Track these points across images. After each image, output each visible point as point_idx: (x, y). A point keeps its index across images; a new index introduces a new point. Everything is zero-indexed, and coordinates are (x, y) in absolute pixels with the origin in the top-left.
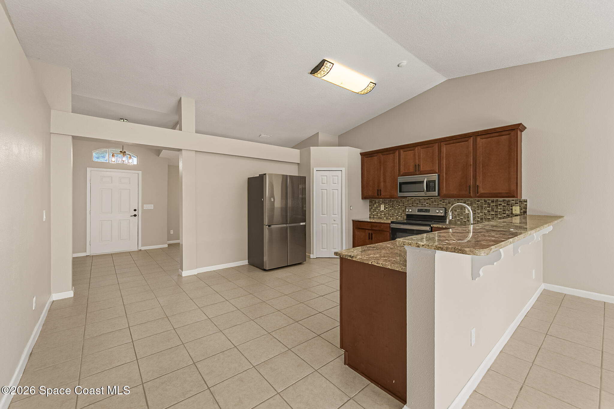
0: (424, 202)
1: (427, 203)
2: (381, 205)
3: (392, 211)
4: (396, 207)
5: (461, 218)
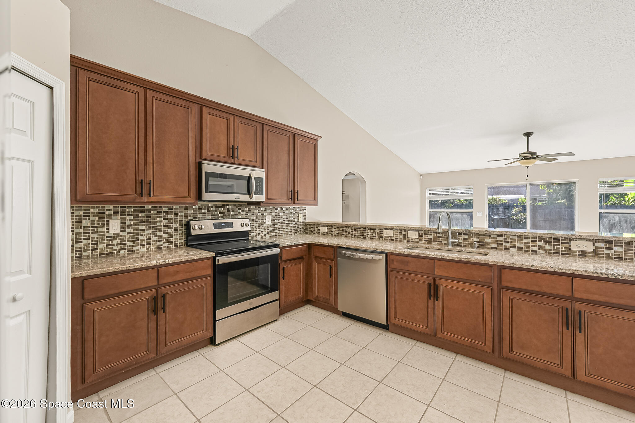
2: (111, 221)
3: (147, 232)
4: (158, 224)
5: (261, 232)
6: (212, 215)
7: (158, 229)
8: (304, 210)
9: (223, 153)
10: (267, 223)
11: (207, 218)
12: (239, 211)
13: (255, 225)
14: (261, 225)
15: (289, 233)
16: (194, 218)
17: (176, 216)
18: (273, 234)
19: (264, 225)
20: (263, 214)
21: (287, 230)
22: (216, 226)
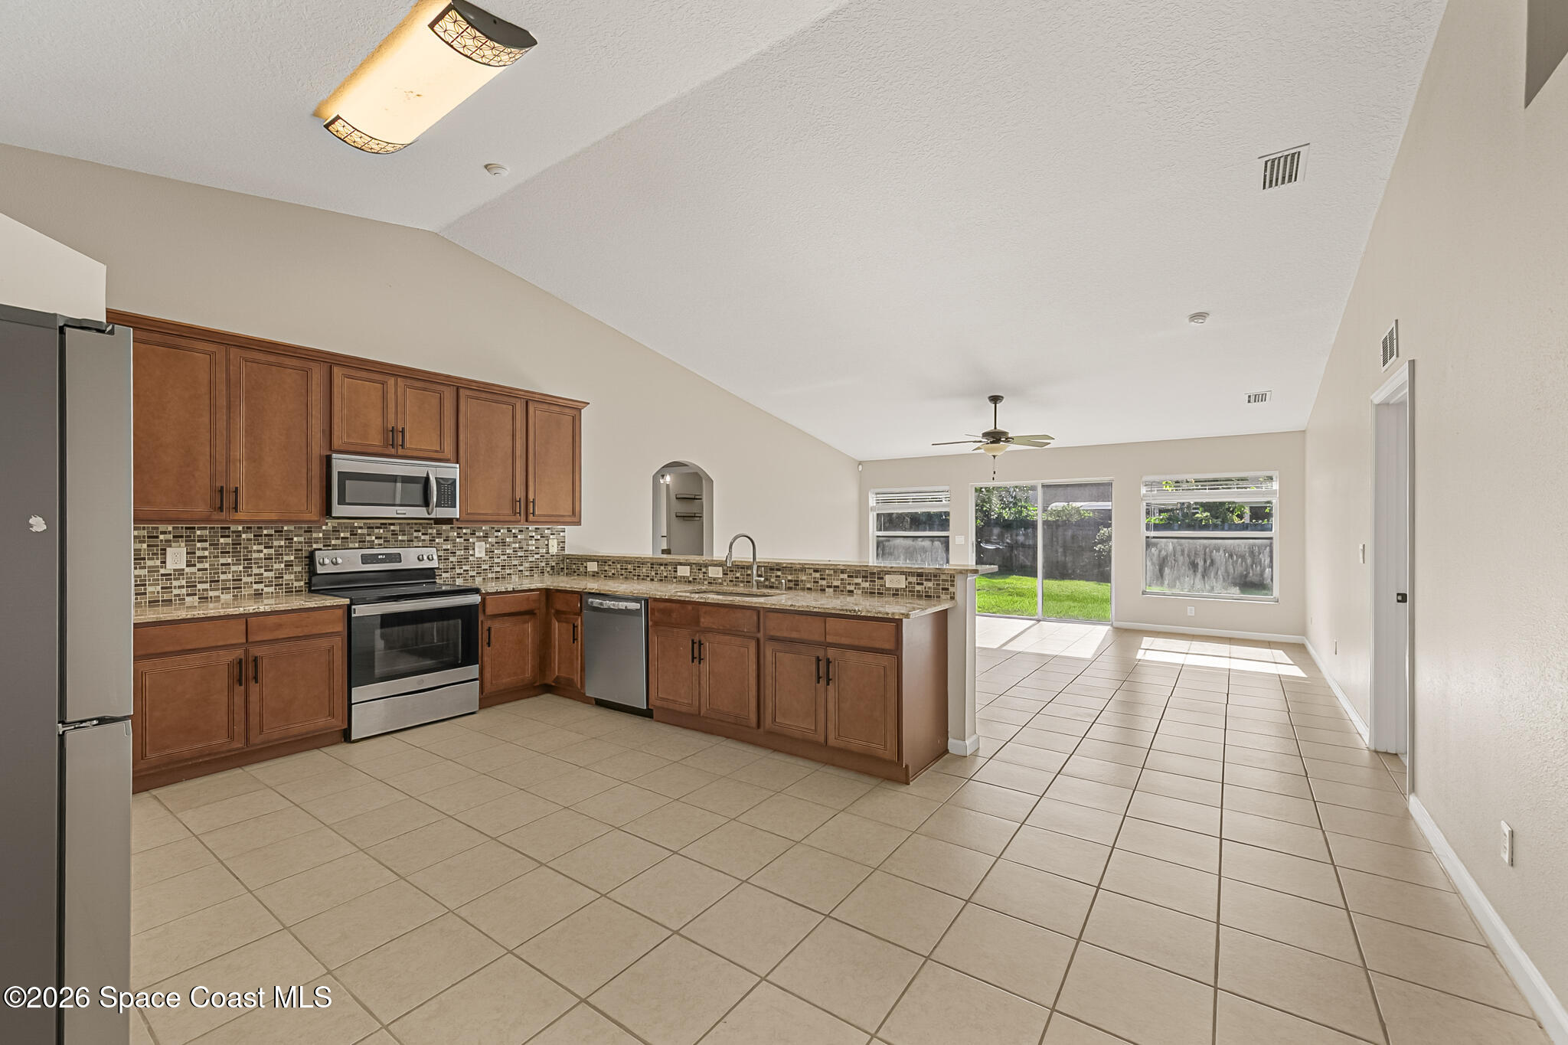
0: (369, 535)
1: (376, 538)
2: (168, 549)
3: (234, 568)
4: (255, 555)
5: (464, 571)
6: (360, 542)
7: (255, 563)
8: (562, 534)
9: (375, 440)
10: (476, 556)
11: (351, 545)
12: (415, 534)
13: (451, 559)
14: (465, 558)
15: (527, 573)
16: (324, 546)
17: (289, 543)
18: (490, 575)
19: (471, 558)
20: (468, 540)
21: (521, 568)
22: (365, 559)
